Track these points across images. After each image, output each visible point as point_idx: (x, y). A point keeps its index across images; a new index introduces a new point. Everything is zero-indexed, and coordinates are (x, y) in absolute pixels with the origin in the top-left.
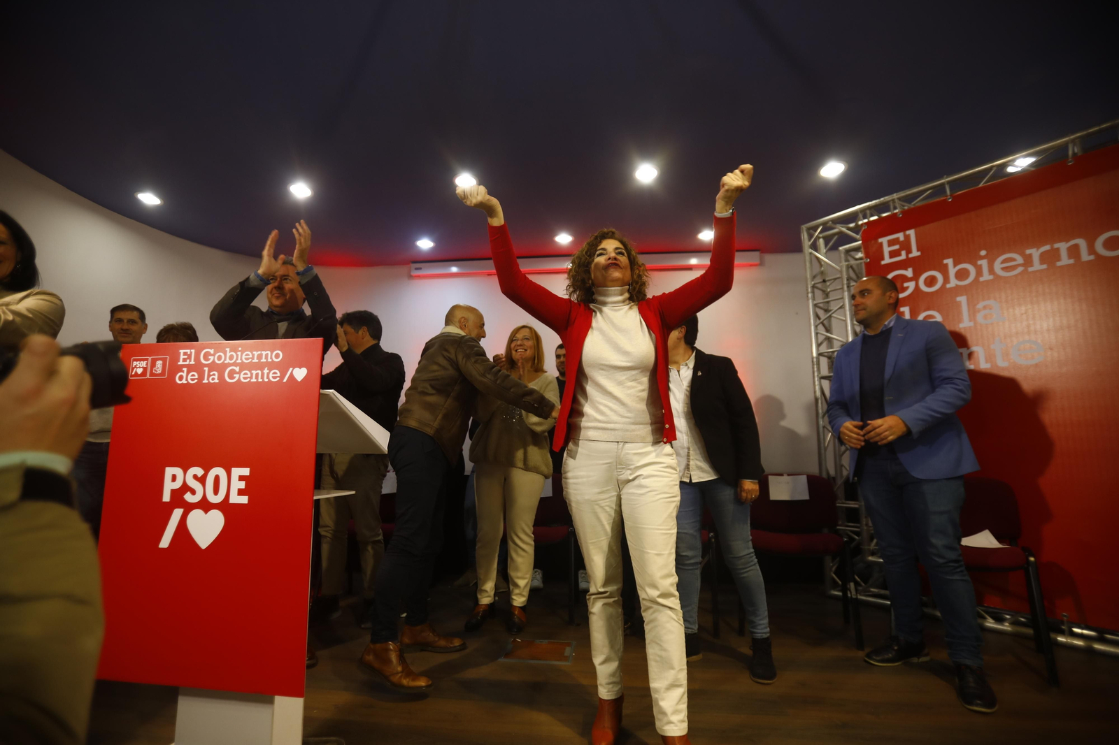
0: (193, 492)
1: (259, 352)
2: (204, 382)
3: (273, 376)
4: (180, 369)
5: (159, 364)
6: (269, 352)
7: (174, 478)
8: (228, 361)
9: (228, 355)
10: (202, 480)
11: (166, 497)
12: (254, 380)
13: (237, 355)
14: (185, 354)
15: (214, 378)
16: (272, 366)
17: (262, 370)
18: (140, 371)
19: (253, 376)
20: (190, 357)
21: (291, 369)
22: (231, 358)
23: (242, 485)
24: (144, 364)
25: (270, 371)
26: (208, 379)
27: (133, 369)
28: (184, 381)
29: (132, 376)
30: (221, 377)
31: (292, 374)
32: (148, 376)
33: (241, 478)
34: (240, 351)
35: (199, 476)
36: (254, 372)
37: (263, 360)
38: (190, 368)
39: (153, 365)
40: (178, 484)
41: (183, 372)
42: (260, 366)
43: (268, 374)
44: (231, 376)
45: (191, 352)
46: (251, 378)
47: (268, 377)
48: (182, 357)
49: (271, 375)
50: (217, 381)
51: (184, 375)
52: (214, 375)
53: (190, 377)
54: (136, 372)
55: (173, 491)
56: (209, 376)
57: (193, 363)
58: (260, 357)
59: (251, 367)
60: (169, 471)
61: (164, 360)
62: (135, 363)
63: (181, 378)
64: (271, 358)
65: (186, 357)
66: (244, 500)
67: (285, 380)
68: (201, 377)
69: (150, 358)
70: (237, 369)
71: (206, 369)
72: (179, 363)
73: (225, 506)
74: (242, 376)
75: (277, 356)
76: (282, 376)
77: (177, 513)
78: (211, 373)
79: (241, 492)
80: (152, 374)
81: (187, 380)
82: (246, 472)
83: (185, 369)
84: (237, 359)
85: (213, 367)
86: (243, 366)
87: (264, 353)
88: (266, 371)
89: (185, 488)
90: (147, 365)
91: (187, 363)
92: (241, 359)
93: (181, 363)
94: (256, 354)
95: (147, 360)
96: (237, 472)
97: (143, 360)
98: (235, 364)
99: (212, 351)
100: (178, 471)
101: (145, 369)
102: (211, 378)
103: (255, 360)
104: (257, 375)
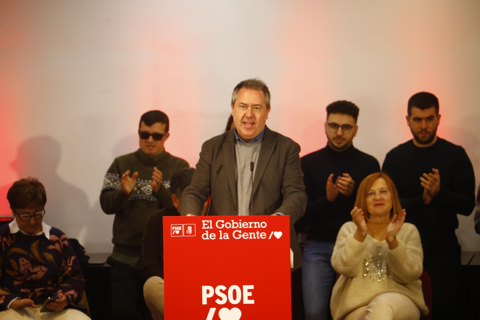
0: (221, 299)
1: (252, 223)
2: (220, 239)
3: (263, 236)
4: (204, 231)
5: (190, 228)
6: (258, 223)
7: (208, 292)
8: (233, 227)
9: (233, 224)
10: (226, 292)
11: (205, 302)
12: (251, 238)
13: (239, 224)
14: (206, 223)
15: (227, 236)
16: (261, 230)
17: (255, 233)
18: (177, 232)
19: (251, 236)
20: (209, 224)
21: (272, 232)
22: (235, 225)
23: (250, 294)
24: (180, 228)
25: (260, 233)
26: (222, 237)
27: (173, 231)
28: (207, 238)
29: (173, 235)
30: (230, 236)
31: (273, 235)
32: (183, 235)
33: (249, 291)
34: (240, 222)
35: (224, 290)
36: (251, 234)
37: (255, 227)
38: (210, 231)
39: (186, 228)
40: (211, 295)
41: (206, 233)
42: (254, 230)
43: (259, 235)
44: (237, 235)
45: (210, 222)
46: (249, 237)
47: (259, 236)
48: (204, 224)
49: (261, 235)
50: (229, 238)
51: (207, 235)
52: (226, 235)
53: (210, 236)
54: (175, 233)
55: (208, 299)
56: (223, 235)
57: (211, 228)
58: (253, 225)
59: (248, 230)
60: (204, 288)
61: (193, 227)
62: (173, 228)
63: (205, 236)
64: (260, 226)
65: (207, 224)
66: (252, 302)
67: (270, 238)
68: (218, 235)
69: (183, 225)
70: (240, 232)
71: (221, 231)
72: (203, 228)
73: (240, 306)
74: (243, 235)
75: (264, 225)
76: (268, 236)
77: (212, 311)
78: (224, 234)
79: (249, 298)
80: (186, 234)
81: (209, 237)
82: (252, 287)
83: (207, 232)
84: (239, 226)
85: (224, 230)
86: (243, 230)
87: (255, 223)
88: (258, 233)
89: (216, 297)
90: (182, 228)
91: (208, 228)
92: (242, 226)
93: (204, 228)
94: (251, 223)
95: (181, 226)
96: (246, 287)
97: (179, 226)
98: (238, 229)
99: (223, 221)
100: (210, 288)
101: (181, 231)
102: (224, 237)
103: (250, 227)
104: (252, 235)
